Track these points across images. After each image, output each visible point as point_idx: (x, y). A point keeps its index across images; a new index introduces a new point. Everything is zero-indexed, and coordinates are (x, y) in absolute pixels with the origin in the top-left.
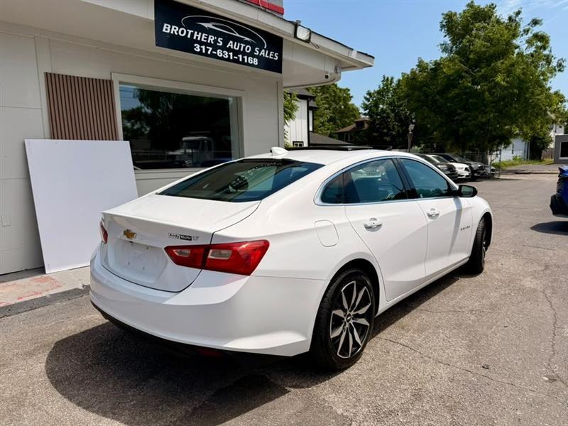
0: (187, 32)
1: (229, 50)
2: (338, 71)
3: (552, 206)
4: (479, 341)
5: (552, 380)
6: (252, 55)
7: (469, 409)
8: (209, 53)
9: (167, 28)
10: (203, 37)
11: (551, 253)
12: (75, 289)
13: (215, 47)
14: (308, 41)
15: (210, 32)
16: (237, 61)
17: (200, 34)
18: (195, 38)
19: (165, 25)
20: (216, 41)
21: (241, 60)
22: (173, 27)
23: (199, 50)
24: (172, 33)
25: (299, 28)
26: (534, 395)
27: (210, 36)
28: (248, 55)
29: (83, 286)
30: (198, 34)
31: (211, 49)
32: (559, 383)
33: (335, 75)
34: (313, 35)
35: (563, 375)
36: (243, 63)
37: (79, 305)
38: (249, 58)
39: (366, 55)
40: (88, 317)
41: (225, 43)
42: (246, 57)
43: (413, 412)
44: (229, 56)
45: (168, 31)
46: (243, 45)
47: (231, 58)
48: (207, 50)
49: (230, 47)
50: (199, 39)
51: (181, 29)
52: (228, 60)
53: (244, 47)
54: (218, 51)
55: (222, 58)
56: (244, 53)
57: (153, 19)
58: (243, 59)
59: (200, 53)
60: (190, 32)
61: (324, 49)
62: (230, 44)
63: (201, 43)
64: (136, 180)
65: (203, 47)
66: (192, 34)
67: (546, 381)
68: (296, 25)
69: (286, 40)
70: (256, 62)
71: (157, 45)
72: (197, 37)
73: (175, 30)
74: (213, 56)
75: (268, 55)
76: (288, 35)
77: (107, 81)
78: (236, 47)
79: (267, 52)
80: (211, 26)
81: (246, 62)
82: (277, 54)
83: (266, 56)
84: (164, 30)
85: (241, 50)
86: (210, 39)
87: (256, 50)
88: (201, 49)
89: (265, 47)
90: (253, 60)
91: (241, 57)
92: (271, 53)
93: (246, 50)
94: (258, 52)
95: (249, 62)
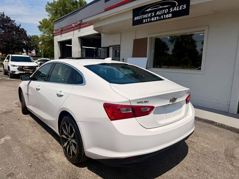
6: (169, 13)
15: (149, 12)
17: (145, 15)
18: (143, 17)
20: (151, 15)
21: (162, 18)
31: (149, 19)
42: (165, 16)
44: (157, 18)
46: (164, 10)
49: (157, 14)
51: (139, 17)
55: (154, 21)
65: (146, 20)
74: (150, 22)
75: (179, 8)
78: (160, 13)
79: (178, 7)
80: (149, 10)
81: (165, 17)
82: (186, 5)
83: (177, 10)
84: (135, 20)
85: (163, 13)
86: (149, 15)
87: (171, 9)
88: (145, 21)
89: (177, 5)
90: (169, 15)
91: (162, 16)
92: (181, 6)
93: (165, 12)
94: (172, 10)
95: (167, 17)
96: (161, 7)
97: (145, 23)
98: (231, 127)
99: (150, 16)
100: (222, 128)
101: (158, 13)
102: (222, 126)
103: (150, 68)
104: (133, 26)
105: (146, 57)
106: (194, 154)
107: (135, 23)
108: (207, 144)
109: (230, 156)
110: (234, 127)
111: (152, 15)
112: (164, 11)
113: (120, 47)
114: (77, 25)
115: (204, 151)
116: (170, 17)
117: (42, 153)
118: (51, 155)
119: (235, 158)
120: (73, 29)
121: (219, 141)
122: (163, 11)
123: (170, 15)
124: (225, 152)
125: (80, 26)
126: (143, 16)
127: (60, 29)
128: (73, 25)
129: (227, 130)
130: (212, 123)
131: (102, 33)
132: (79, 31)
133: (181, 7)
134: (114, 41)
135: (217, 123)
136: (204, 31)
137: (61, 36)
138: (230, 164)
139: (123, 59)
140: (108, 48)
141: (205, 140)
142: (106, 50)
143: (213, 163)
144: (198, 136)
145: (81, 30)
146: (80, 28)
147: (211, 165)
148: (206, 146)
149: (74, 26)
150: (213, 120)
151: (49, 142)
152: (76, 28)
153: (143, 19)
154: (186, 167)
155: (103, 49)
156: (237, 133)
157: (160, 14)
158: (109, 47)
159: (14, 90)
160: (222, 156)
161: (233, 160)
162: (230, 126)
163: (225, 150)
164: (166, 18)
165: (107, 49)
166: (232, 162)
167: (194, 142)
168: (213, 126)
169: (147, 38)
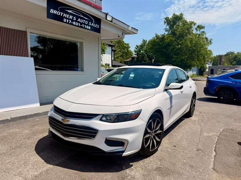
0: (61, 14)
1: (79, 22)
2: (124, 34)
3: (204, 91)
4: (173, 138)
5: (198, 150)
6: (88, 25)
7: (167, 160)
8: (70, 23)
9: (52, 11)
10: (68, 16)
11: (203, 108)
12: (7, 119)
13: (73, 21)
14: (111, 21)
15: (70, 14)
16: (81, 27)
17: (66, 15)
18: (64, 16)
19: (51, 10)
20: (73, 18)
21: (83, 27)
22: (55, 11)
23: (65, 21)
24: (54, 13)
25: (108, 16)
26: (191, 155)
27: (70, 16)
28: (86, 25)
29: (11, 118)
30: (65, 14)
31: (71, 21)
32: (200, 151)
33: (122, 36)
34: (113, 19)
35: (202, 148)
36: (84, 28)
37: (9, 126)
38: (87, 26)
39: (135, 29)
40: (13, 130)
41: (77, 19)
42: (85, 26)
43: (146, 162)
44: (78, 24)
45: (53, 12)
46: (84, 21)
47: (79, 25)
48: (69, 22)
49: (79, 21)
50: (66, 17)
51: (58, 12)
52: (78, 26)
53: (85, 22)
54: (74, 22)
55: (75, 25)
56: (85, 24)
57: (46, 6)
58: (84, 26)
59: (66, 22)
60: (62, 13)
61: (118, 25)
62: (79, 20)
63: (66, 18)
64: (36, 74)
65: (67, 20)
66: (63, 15)
67: (196, 151)
68: (107, 14)
69: (103, 20)
70: (89, 28)
71: (47, 18)
72: (65, 16)
73: (55, 12)
74: (71, 24)
75: (95, 25)
76: (103, 18)
77: (24, 31)
78: (82, 21)
80: (71, 12)
82: (99, 25)
89: (94, 22)
94: (90, 24)
99: (71, 19)
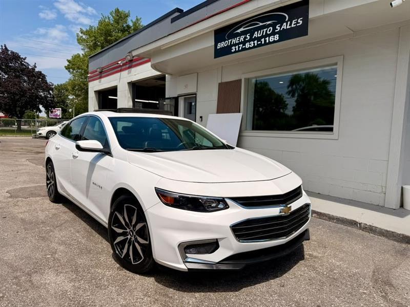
79: (289, 22)
80: (242, 29)
81: (267, 41)
82: (301, 18)
83: (288, 27)
84: (218, 48)
85: (264, 34)
86: (241, 39)
87: (277, 27)
88: (236, 49)
89: (287, 20)
90: (274, 38)
91: (263, 40)
92: (294, 21)
93: (268, 33)
94: (279, 28)
95: (271, 41)
96: (261, 24)
97: (236, 52)
98: (387, 231)
99: (243, 40)
100: (372, 233)
101: (256, 35)
102: (371, 229)
103: (246, 130)
104: (215, 58)
105: (239, 112)
106: (314, 278)
107: (219, 53)
108: (342, 259)
109: (383, 282)
110: (393, 231)
111: (246, 38)
112: (267, 31)
113: (196, 97)
114: (126, 62)
115: (335, 273)
116: (275, 39)
117: (29, 274)
118: (46, 279)
119: (391, 285)
120: (119, 69)
121: (363, 255)
122: (265, 30)
123: (277, 37)
124: (374, 275)
125: (130, 65)
126: (231, 41)
127: (99, 70)
128: (119, 62)
129: (380, 237)
130: (353, 223)
131: (167, 74)
132: (129, 73)
133: (293, 23)
134: (186, 86)
135: (362, 225)
136: (336, 64)
137: (100, 82)
138: (382, 296)
139: (201, 117)
140: (176, 99)
141: (337, 253)
142: (173, 103)
143: (349, 295)
144: (325, 247)
145: (133, 70)
146: (130, 67)
147: (344, 298)
148: (338, 264)
149: (121, 64)
150: (354, 219)
151: (48, 256)
152: (124, 67)
153: (232, 45)
154: (297, 302)
155: (169, 100)
156: (398, 241)
157: (259, 36)
158: (178, 97)
159: (11, 170)
160: (368, 282)
161: (387, 290)
162: (385, 229)
163: (374, 272)
164: (270, 43)
165: (174, 100)
166: (385, 293)
167: (316, 257)
168: (355, 230)
169: (240, 81)
